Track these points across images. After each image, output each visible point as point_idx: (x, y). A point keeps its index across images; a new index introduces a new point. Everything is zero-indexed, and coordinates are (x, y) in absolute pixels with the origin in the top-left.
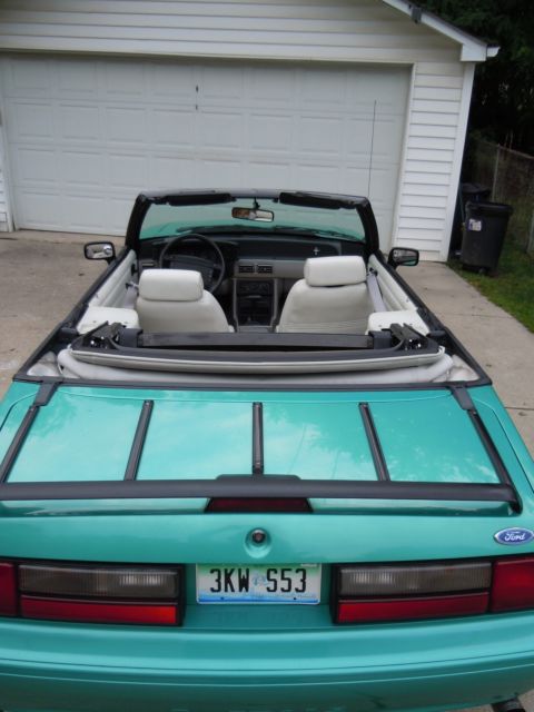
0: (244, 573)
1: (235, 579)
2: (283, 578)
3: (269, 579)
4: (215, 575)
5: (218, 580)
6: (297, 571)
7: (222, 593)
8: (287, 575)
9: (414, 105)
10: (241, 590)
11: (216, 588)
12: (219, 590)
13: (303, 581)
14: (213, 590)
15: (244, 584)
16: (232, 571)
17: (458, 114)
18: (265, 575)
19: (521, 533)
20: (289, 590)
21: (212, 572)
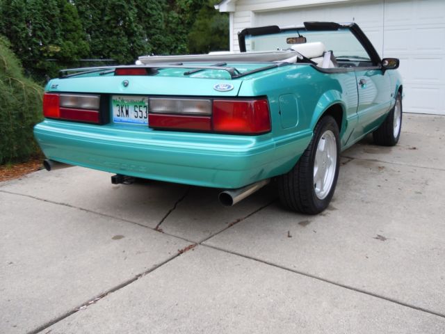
0: (127, 108)
1: (124, 110)
2: (140, 111)
3: (135, 111)
4: (118, 108)
5: (119, 111)
6: (144, 107)
8: (141, 109)
10: (126, 116)
11: (119, 114)
12: (120, 116)
13: (146, 112)
14: (118, 116)
15: (127, 112)
16: (123, 106)
18: (134, 109)
20: (142, 118)
21: (117, 106)
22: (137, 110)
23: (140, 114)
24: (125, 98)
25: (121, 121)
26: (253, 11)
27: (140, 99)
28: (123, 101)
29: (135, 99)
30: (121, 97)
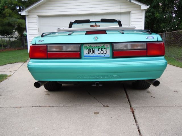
0: (93, 50)
1: (92, 51)
2: (102, 51)
3: (99, 51)
4: (87, 50)
5: (88, 51)
6: (105, 49)
7: (89, 55)
8: (103, 50)
9: (132, 20)
10: (93, 54)
11: (88, 53)
12: (88, 54)
13: (106, 51)
14: (87, 54)
15: (94, 52)
16: (91, 49)
17: (142, 21)
18: (98, 50)
19: (152, 37)
20: (103, 53)
21: (87, 49)
22: (100, 50)
23: (102, 52)
24: (92, 45)
25: (89, 56)
26: (38, 16)
27: (102, 45)
28: (91, 46)
29: (99, 45)
30: (90, 45)
